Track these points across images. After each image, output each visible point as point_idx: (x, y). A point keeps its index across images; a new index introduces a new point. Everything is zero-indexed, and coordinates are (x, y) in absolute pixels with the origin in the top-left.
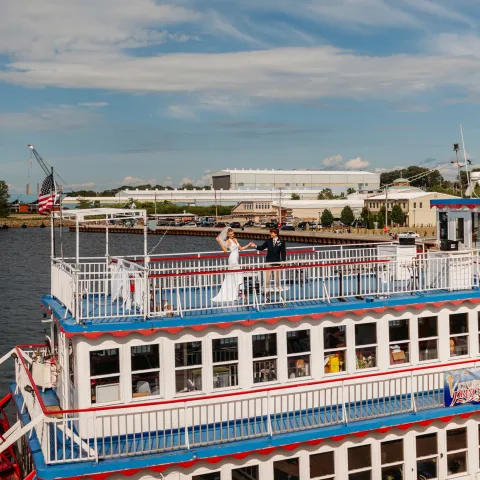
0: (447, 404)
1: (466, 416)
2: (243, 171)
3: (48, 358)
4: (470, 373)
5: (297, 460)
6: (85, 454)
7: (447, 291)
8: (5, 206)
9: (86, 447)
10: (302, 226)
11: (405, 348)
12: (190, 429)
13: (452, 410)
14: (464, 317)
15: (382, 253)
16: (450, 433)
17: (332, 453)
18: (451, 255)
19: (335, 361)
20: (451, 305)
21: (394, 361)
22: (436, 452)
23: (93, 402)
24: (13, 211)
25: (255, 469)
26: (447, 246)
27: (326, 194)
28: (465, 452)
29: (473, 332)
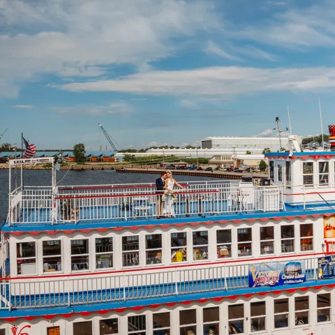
0: (250, 286)
1: (263, 294)
2: (219, 138)
4: (268, 266)
5: (144, 316)
7: (262, 212)
8: (84, 158)
9: (5, 300)
10: (248, 170)
12: (71, 294)
13: (254, 289)
14: (271, 229)
17: (169, 313)
18: (265, 189)
20: (260, 221)
21: (221, 256)
23: (19, 273)
24: (89, 161)
27: (267, 151)
28: (264, 318)
29: (277, 239)
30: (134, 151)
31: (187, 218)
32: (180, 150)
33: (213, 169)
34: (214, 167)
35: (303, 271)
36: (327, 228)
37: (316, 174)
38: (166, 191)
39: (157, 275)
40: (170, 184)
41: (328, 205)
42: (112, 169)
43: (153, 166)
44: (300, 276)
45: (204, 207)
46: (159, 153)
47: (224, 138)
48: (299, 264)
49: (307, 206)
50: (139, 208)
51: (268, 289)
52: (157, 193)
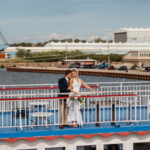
30: (30, 45)
31: (97, 128)
32: (87, 43)
33: (128, 68)
34: (129, 65)
38: (71, 94)
40: (76, 85)
42: (2, 67)
43: (53, 64)
45: (119, 114)
46: (60, 47)
47: (142, 29)
50: (38, 114)
52: (60, 96)
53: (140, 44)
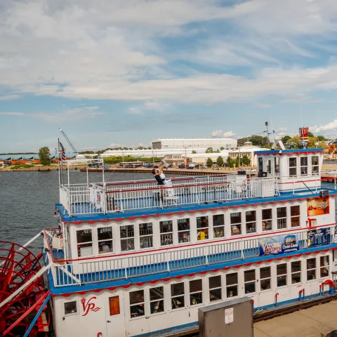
0: (261, 255)
1: (270, 261)
2: (168, 140)
3: (59, 235)
4: (272, 239)
5: (183, 283)
6: (74, 282)
7: (261, 198)
8: (48, 159)
9: (75, 278)
10: (197, 166)
11: (239, 227)
12: (127, 269)
13: (263, 258)
14: (270, 211)
15: (229, 179)
16: (262, 270)
17: (201, 280)
18: (263, 179)
19: (203, 234)
20: (262, 204)
21: (233, 234)
22: (254, 279)
23: (79, 256)
24: (52, 162)
25: (161, 288)
26: (261, 174)
27: (210, 150)
28: (269, 280)
29: (275, 218)
30: (92, 153)
32: (134, 150)
34: (167, 165)
35: (297, 241)
36: (310, 209)
37: (298, 167)
39: (186, 251)
41: (310, 191)
42: (76, 169)
43: (114, 165)
44: (294, 246)
47: (172, 140)
48: (294, 236)
49: (295, 192)
51: (273, 257)
53: (170, 149)
